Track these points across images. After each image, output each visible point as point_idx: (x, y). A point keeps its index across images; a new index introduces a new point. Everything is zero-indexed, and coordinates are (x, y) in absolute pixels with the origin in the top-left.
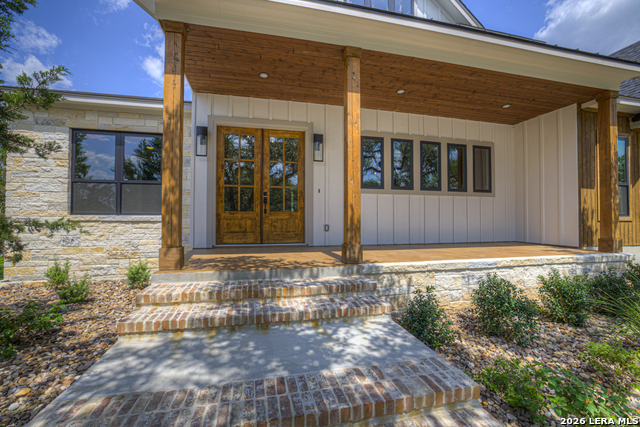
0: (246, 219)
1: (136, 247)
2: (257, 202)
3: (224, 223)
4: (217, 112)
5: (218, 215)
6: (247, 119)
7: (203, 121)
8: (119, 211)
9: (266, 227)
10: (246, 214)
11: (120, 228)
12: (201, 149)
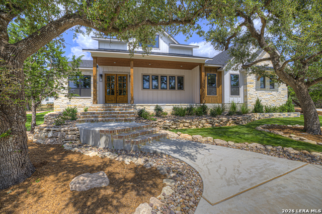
0: (112, 97)
1: (85, 105)
2: (115, 93)
3: (107, 98)
4: (104, 70)
5: (105, 96)
6: (112, 72)
7: (101, 73)
8: (80, 96)
9: (118, 99)
10: (112, 96)
11: (81, 100)
12: (101, 80)
